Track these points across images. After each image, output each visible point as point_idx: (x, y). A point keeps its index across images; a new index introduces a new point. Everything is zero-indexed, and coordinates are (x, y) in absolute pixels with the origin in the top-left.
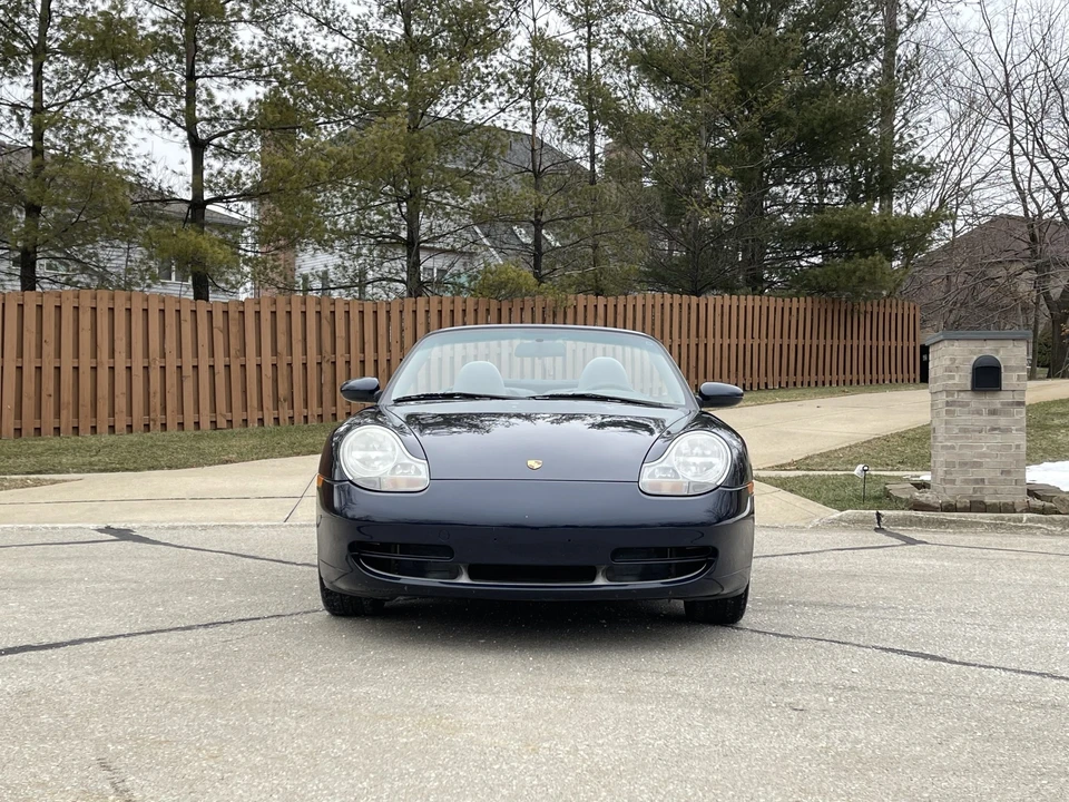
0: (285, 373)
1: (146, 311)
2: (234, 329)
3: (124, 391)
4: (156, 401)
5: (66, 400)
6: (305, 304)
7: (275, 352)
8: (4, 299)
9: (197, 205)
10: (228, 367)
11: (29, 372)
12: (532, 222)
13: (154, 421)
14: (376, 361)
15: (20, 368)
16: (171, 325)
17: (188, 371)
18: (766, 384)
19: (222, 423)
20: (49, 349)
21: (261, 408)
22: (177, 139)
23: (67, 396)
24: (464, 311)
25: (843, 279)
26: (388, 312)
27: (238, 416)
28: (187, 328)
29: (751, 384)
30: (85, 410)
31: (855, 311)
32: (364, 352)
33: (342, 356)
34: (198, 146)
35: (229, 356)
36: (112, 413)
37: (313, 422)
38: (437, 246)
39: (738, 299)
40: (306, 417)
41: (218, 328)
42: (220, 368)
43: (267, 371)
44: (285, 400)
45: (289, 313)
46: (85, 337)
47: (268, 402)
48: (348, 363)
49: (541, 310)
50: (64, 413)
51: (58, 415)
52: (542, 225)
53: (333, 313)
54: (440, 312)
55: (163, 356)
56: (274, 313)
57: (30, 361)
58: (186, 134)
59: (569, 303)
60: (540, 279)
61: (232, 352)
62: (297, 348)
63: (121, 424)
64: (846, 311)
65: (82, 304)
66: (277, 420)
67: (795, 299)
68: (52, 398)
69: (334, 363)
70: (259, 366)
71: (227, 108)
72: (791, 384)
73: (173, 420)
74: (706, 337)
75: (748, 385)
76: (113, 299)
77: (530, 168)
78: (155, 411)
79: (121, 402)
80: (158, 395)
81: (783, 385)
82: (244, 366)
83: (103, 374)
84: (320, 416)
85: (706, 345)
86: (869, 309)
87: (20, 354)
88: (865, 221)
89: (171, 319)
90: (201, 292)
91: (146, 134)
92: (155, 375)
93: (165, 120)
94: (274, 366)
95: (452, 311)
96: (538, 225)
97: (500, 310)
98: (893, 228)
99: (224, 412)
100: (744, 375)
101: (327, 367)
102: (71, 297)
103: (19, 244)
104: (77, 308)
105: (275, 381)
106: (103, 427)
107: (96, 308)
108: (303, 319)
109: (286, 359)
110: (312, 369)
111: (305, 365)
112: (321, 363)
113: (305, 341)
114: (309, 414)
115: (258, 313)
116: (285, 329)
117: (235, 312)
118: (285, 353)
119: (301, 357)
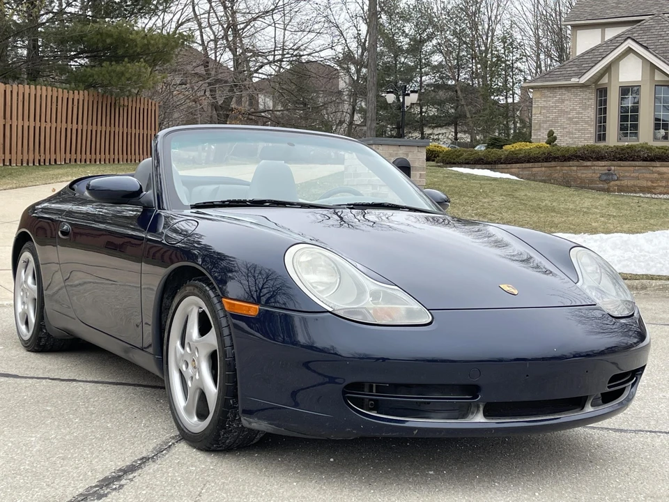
18: (55, 160)
25: (115, 79)
29: (45, 160)
31: (117, 104)
39: (36, 89)
64: (111, 104)
67: (76, 92)
72: (73, 160)
74: (11, 119)
75: (42, 161)
81: (68, 161)
85: (11, 125)
86: (126, 104)
88: (131, 34)
98: (152, 42)
100: (39, 153)
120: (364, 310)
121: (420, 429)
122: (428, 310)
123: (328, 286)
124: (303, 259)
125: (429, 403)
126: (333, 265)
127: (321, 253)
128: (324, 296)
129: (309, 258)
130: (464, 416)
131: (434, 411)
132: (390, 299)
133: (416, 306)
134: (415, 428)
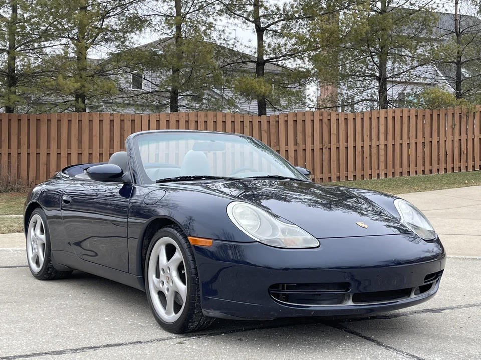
0: (301, 154)
1: (224, 122)
2: (273, 131)
6: (313, 116)
7: (296, 143)
8: (149, 118)
9: (260, 63)
12: (455, 63)
14: (355, 147)
22: (249, 28)
24: (409, 117)
26: (362, 119)
32: (347, 143)
33: (334, 145)
34: (260, 31)
38: (398, 80)
41: (264, 131)
43: (291, 154)
45: (304, 121)
48: (338, 148)
49: (458, 115)
52: (461, 65)
53: (329, 120)
54: (394, 118)
56: (295, 121)
58: (254, 25)
59: (477, 110)
60: (458, 96)
61: (272, 144)
62: (308, 141)
65: (190, 119)
69: (330, 149)
70: (287, 151)
71: (272, 9)
76: (207, 117)
77: (454, 31)
84: (322, 179)
89: (238, 126)
90: (262, 111)
91: (234, 27)
93: (244, 19)
94: (295, 151)
95: (402, 117)
96: (459, 64)
97: (432, 116)
101: (325, 151)
102: (184, 116)
103: (170, 89)
104: (187, 122)
105: (296, 159)
107: (197, 121)
108: (312, 124)
109: (302, 147)
110: (317, 152)
111: (313, 150)
112: (322, 149)
113: (313, 136)
114: (315, 178)
115: (286, 122)
116: (301, 130)
117: (274, 121)
118: (301, 144)
119: (310, 146)
120: (278, 240)
121: (316, 311)
122: (317, 239)
123: (254, 227)
124: (239, 211)
125: (320, 295)
126: (255, 214)
127: (247, 207)
128: (253, 232)
129: (241, 211)
130: (341, 303)
131: (323, 300)
132: (291, 233)
133: (309, 237)
134: (312, 311)
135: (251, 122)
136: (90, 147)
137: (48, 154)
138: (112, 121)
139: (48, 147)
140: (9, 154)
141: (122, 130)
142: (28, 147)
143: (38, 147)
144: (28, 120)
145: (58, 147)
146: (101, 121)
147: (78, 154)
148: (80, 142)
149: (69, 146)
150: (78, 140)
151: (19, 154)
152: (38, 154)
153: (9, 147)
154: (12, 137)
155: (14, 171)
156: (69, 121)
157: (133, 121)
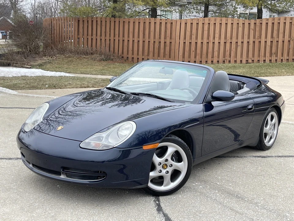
0: (275, 44)
1: (226, 24)
2: (257, 29)
3: (217, 50)
4: (228, 53)
5: (198, 52)
7: (272, 37)
8: (181, 21)
10: (254, 42)
11: (187, 44)
13: (226, 60)
15: (185, 43)
16: (235, 29)
17: (240, 43)
19: (250, 61)
20: (194, 37)
21: (265, 56)
23: (199, 51)
27: (256, 59)
28: (240, 29)
30: (204, 56)
35: (255, 39)
36: (213, 57)
37: (284, 62)
40: (282, 60)
41: (252, 29)
42: (251, 42)
43: (269, 43)
44: (274, 54)
45: (279, 23)
46: (206, 33)
47: (268, 54)
50: (197, 57)
51: (195, 57)
55: (231, 38)
56: (273, 23)
57: (188, 40)
61: (256, 37)
62: (281, 35)
63: (215, 61)
66: (270, 60)
68: (194, 52)
70: (266, 42)
73: (233, 59)
76: (216, 20)
78: (227, 56)
79: (216, 54)
80: (229, 51)
82: (260, 42)
83: (211, 45)
84: (288, 60)
87: (185, 38)
89: (235, 26)
92: (228, 45)
94: (272, 42)
99: (251, 57)
101: (292, 42)
104: (203, 24)
105: (271, 47)
106: (209, 62)
107: (210, 23)
108: (284, 25)
109: (276, 39)
110: (286, 43)
111: (283, 41)
112: (290, 41)
113: (285, 32)
114: (283, 59)
115: (267, 23)
116: (277, 29)
117: (259, 23)
118: (276, 37)
119: (282, 39)
135: (244, 23)
136: (149, 37)
137: (128, 41)
138: (161, 23)
139: (128, 37)
140: (110, 40)
141: (166, 28)
142: (119, 37)
143: (123, 36)
144: (119, 21)
145: (133, 37)
146: (155, 23)
147: (143, 41)
148: (144, 34)
149: (139, 37)
150: (143, 33)
151: (114, 40)
152: (123, 40)
153: (110, 36)
154: (111, 30)
155: (112, 49)
156: (139, 23)
157: (172, 23)
